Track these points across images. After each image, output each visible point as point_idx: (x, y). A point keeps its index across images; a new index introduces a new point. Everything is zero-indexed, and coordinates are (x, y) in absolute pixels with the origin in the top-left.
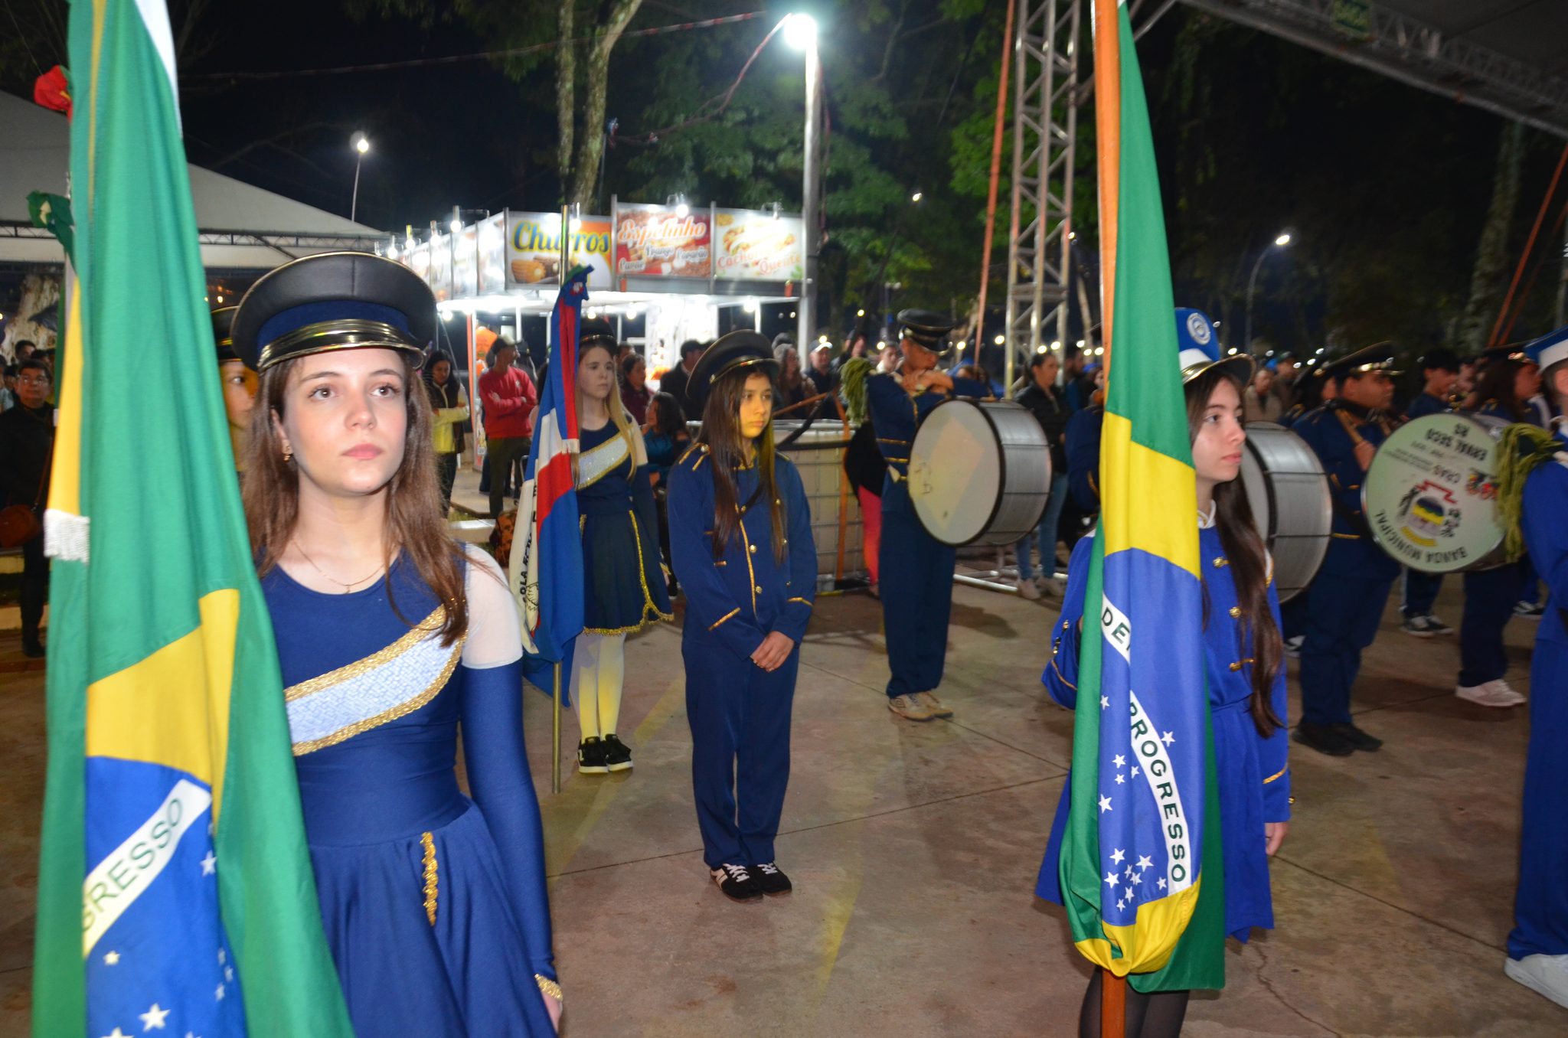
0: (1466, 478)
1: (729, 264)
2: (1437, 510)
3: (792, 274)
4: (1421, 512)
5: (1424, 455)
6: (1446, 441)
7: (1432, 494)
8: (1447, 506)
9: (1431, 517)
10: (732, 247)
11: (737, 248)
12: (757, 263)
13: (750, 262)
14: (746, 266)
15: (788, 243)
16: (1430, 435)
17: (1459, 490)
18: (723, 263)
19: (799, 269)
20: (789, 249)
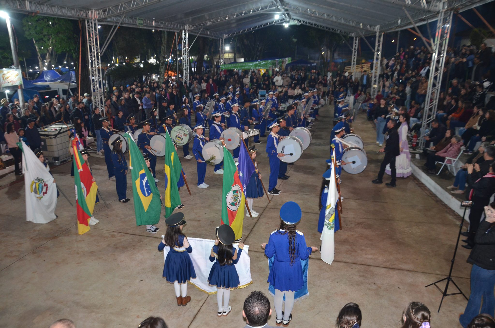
0: (183, 134)
1: (5, 83)
2: (180, 138)
3: (20, 83)
4: (178, 138)
5: (178, 131)
6: (180, 129)
7: (179, 136)
8: (181, 137)
9: (179, 139)
10: (4, 78)
11: (6, 78)
12: (11, 82)
13: (9, 82)
14: (9, 83)
15: (17, 75)
16: (178, 128)
17: (182, 135)
18: (3, 83)
19: (21, 81)
20: (17, 77)
